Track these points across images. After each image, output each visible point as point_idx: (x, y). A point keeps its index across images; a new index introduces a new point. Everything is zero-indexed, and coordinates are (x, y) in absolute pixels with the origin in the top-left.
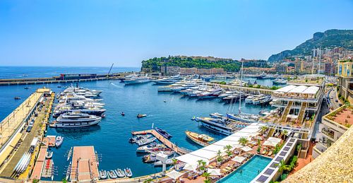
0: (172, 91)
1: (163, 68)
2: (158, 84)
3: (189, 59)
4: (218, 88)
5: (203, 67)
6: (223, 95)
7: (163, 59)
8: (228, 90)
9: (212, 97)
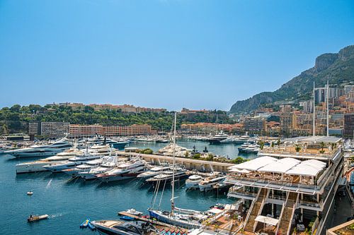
0: (48, 170)
1: (33, 127)
2: (19, 157)
3: (88, 109)
4: (137, 160)
5: (114, 123)
6: (145, 174)
7: (33, 109)
8: (155, 163)
9: (125, 179)
